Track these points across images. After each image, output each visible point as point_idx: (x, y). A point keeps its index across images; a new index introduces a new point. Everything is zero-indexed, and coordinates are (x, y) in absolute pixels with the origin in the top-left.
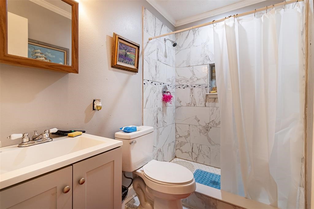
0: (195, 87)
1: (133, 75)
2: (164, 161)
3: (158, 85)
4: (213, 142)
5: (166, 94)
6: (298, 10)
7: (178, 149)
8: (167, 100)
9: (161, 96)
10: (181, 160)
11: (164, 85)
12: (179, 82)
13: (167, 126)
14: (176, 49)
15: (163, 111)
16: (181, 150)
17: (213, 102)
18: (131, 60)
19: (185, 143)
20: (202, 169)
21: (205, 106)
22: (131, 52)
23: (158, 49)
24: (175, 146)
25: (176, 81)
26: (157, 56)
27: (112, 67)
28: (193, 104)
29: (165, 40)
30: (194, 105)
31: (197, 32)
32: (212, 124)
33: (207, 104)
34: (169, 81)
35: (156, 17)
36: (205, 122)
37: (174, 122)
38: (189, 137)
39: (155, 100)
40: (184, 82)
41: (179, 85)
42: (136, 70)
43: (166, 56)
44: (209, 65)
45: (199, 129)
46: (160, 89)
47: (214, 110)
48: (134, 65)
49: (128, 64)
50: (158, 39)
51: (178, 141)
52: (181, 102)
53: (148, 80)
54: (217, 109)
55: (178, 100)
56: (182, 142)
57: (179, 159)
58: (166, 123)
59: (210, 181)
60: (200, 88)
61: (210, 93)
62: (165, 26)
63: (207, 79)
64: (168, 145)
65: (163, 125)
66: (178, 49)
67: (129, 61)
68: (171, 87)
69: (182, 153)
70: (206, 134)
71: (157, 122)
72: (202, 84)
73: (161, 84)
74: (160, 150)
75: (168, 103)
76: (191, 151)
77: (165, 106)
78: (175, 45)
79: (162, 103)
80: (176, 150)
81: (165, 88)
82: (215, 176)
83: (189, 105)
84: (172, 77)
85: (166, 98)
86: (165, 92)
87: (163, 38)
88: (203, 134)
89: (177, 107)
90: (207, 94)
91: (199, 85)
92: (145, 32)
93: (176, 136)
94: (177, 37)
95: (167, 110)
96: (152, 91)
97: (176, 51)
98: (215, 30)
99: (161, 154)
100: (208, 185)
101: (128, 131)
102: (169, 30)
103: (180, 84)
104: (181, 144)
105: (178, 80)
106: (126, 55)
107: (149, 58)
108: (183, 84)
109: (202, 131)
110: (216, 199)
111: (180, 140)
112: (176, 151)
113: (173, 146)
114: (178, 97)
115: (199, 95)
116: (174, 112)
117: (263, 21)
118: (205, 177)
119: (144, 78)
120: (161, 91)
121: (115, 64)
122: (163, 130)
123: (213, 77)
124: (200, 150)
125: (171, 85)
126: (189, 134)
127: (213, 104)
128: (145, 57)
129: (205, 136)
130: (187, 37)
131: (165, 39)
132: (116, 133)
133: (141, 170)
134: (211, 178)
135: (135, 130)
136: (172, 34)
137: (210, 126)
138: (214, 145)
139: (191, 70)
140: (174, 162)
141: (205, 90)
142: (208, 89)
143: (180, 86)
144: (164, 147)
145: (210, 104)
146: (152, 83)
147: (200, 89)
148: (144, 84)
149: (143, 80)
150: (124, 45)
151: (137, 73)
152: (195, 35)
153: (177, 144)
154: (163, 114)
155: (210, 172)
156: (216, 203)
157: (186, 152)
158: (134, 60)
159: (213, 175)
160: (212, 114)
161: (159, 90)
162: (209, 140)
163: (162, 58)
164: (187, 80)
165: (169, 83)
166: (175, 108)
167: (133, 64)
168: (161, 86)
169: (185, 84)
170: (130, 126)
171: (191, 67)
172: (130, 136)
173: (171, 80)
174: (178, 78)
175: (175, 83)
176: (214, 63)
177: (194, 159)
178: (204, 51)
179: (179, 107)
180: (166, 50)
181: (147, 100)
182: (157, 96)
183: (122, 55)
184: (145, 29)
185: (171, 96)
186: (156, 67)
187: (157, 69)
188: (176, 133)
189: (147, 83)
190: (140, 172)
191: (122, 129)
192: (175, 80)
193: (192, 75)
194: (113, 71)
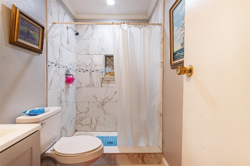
0: (93, 71)
1: (36, 56)
2: (67, 136)
3: (61, 68)
4: (107, 113)
5: (68, 76)
6: (159, 30)
7: (79, 123)
8: (71, 82)
9: (64, 78)
10: (81, 132)
11: (67, 68)
12: (80, 67)
13: (69, 105)
14: (76, 38)
15: (66, 92)
16: (82, 124)
17: (107, 84)
18: (35, 40)
19: (85, 117)
20: (100, 135)
21: (102, 87)
22: (34, 31)
23: (61, 34)
24: (76, 121)
25: (77, 66)
26: (61, 40)
27: (11, 43)
28: (91, 85)
29: (67, 28)
30: (93, 86)
31: (95, 28)
32: (107, 100)
33: (102, 85)
34: (71, 65)
35: (59, 5)
36: (101, 99)
37: (75, 101)
38: (88, 112)
39: (59, 82)
40: (84, 67)
41: (79, 69)
42: (41, 50)
43: (68, 43)
44: (104, 55)
45: (97, 104)
46: (63, 71)
47: (108, 89)
48: (38, 45)
49: (31, 43)
50: (61, 24)
51: (79, 117)
52: (81, 83)
53: (52, 62)
54: (110, 89)
55: (79, 81)
56: (82, 117)
57: (80, 132)
58: (68, 103)
59: (107, 142)
60: (98, 72)
61: (105, 76)
62: (67, 15)
63: (103, 66)
64: (70, 122)
65: (66, 104)
66: (78, 38)
67: (32, 40)
68: (72, 70)
69: (83, 126)
70: (102, 107)
71: (61, 102)
72: (99, 70)
73: (64, 67)
74: (63, 128)
75: (71, 85)
76: (90, 123)
77: (67, 87)
78: (77, 34)
79: (65, 84)
80: (77, 124)
81: (68, 71)
82: (110, 138)
83: (88, 86)
84: (73, 62)
85: (69, 80)
86: (67, 75)
87: (65, 26)
88: (100, 108)
89: (77, 88)
90: (103, 77)
91: (97, 70)
92: (49, 15)
93: (76, 113)
94: (77, 28)
95: (69, 91)
96: (56, 73)
97: (76, 39)
98: (114, 30)
99: (65, 131)
100: (106, 146)
101: (36, 114)
102: (70, 19)
103: (81, 68)
104: (81, 119)
105: (78, 65)
106: (28, 33)
107: (53, 41)
108: (83, 69)
109: (99, 106)
110: (115, 154)
111: (81, 115)
112: (77, 126)
113: (74, 122)
114: (79, 80)
115: (97, 78)
116: (75, 92)
117: (142, 31)
118: (103, 140)
119: (49, 60)
120: (64, 73)
121: (15, 41)
122: (66, 109)
123: (107, 65)
124: (97, 121)
125: (72, 68)
126: (88, 110)
127: (107, 85)
128: (49, 39)
129: (101, 109)
130: (86, 30)
131: (67, 26)
132: (17, 118)
133: (51, 150)
134: (108, 140)
135: (43, 111)
136: (73, 24)
137: (105, 101)
138: (108, 115)
139: (90, 58)
140: (75, 135)
141: (101, 75)
142: (104, 73)
143: (81, 70)
144: (67, 124)
145: (105, 85)
146: (56, 65)
147: (98, 74)
148: (49, 66)
149: (47, 62)
150: (26, 22)
151: (41, 54)
152: (94, 30)
153: (77, 119)
154: (66, 95)
155: (105, 136)
156: (116, 157)
157: (86, 125)
158: (38, 40)
159: (108, 137)
160: (107, 92)
161: (63, 73)
162: (105, 112)
163: (65, 44)
164: (87, 65)
165: (71, 67)
166: (75, 88)
167: (37, 43)
168: (64, 69)
169: (85, 69)
170: (37, 109)
171: (90, 55)
172: (38, 119)
173: (72, 64)
174: (79, 63)
175: (75, 67)
176: (113, 54)
177: (92, 129)
178: (101, 44)
179: (80, 88)
180: (68, 36)
181: (51, 82)
182: (61, 78)
183: (24, 33)
184: (49, 12)
185: (73, 78)
186: (60, 51)
187: (60, 53)
188: (77, 110)
189: (51, 65)
190: (51, 152)
191: (26, 113)
192: (75, 65)
193: (91, 62)
194: (12, 48)
